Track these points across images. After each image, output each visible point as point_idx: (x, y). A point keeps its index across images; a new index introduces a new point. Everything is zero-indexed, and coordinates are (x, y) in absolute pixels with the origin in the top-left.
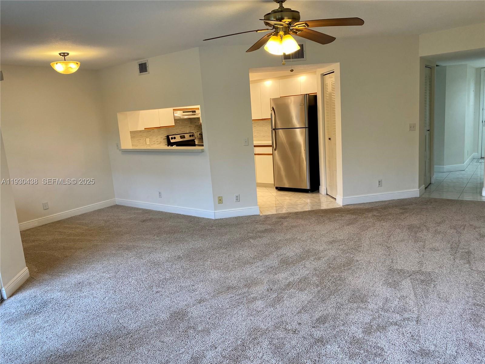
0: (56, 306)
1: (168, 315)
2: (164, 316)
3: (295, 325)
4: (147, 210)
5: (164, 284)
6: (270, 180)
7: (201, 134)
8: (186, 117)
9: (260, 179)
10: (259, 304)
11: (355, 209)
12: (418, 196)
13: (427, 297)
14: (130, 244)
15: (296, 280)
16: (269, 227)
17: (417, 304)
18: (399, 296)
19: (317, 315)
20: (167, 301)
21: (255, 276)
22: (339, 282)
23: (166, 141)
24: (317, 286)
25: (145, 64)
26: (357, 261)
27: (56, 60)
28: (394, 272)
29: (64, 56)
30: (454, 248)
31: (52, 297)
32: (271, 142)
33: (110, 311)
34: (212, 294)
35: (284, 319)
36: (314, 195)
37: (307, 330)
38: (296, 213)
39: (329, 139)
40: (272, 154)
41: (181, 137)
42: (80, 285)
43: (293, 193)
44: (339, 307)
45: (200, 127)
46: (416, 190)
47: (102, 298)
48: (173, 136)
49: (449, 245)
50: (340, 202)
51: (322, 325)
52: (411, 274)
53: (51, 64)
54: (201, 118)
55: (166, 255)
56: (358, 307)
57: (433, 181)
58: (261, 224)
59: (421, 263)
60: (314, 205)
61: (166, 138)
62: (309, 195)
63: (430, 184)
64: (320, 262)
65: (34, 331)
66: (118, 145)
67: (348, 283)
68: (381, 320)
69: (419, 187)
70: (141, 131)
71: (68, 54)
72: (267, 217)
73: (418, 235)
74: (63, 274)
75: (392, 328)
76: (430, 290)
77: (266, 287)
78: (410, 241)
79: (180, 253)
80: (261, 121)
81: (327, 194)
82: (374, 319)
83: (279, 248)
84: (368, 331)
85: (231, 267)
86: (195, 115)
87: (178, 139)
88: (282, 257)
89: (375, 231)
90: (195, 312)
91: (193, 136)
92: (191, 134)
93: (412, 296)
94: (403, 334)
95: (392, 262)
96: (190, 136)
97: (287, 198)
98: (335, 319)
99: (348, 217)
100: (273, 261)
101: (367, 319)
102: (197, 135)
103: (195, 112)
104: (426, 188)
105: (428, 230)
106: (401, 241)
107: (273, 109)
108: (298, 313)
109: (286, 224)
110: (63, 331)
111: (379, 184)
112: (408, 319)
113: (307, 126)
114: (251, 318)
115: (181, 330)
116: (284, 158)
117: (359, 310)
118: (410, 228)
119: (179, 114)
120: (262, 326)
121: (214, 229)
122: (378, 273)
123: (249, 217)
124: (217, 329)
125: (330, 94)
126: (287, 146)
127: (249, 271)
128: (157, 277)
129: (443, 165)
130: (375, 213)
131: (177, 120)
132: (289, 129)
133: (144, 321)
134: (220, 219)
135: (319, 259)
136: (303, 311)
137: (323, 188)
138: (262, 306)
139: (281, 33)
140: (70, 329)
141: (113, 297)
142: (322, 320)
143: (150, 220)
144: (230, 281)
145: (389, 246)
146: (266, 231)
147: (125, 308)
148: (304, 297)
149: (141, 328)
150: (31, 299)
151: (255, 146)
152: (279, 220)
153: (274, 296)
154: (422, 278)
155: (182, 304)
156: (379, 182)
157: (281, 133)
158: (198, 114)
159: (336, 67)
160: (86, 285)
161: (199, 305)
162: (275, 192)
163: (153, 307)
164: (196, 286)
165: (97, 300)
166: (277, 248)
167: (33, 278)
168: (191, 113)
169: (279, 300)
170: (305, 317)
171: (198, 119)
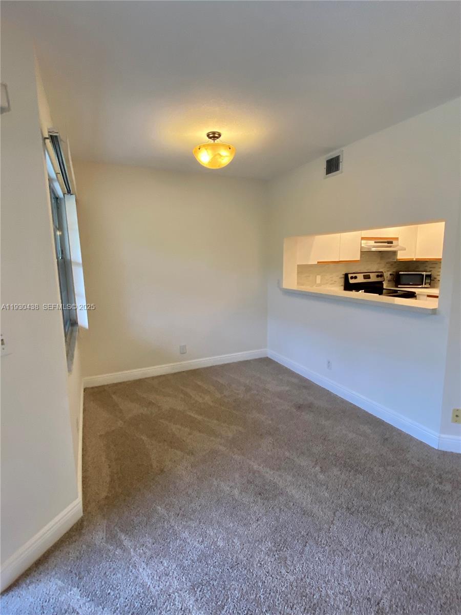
8: (377, 249)
23: (343, 280)
25: (337, 159)
29: (214, 138)
41: (365, 277)
45: (392, 265)
48: (354, 275)
53: (193, 151)
54: (399, 252)
61: (343, 276)
66: (279, 282)
70: (312, 266)
71: (220, 134)
86: (390, 247)
87: (360, 279)
91: (382, 276)
92: (379, 274)
96: (378, 276)
102: (387, 275)
103: (391, 243)
119: (368, 245)
131: (364, 253)
134: (452, 454)
158: (395, 247)
168: (386, 244)
171: (395, 252)
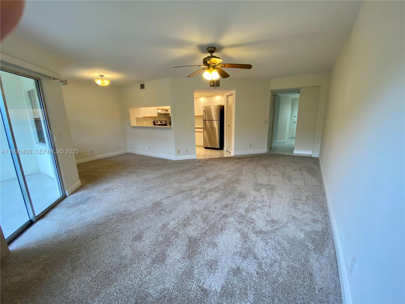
0: (94, 200)
1: (152, 204)
2: (150, 205)
3: (213, 209)
4: (143, 155)
5: (150, 189)
6: (202, 144)
7: (170, 122)
8: (163, 113)
9: (197, 143)
10: (196, 199)
11: (239, 157)
12: (267, 152)
13: (273, 196)
14: (134, 171)
15: (213, 188)
16: (201, 164)
17: (269, 199)
18: (260, 195)
19: (224, 203)
20: (151, 198)
21: (194, 186)
22: (233, 189)
23: (153, 123)
24: (223, 190)
25: (143, 84)
26: (241, 179)
27: (97, 78)
28: (257, 184)
29: (102, 76)
30: (283, 175)
31: (92, 195)
32: (203, 126)
33: (122, 202)
34: (174, 194)
35: (208, 205)
36: (221, 151)
37: (219, 211)
38: (214, 159)
39: (229, 126)
40: (203, 132)
41: (161, 122)
42: (107, 190)
43: (212, 150)
44: (233, 200)
45: (170, 118)
46: (266, 150)
47: (118, 196)
48: (157, 122)
49: (281, 173)
50: (232, 154)
51: (226, 209)
52: (265, 186)
53: (95, 80)
54: (170, 114)
55: (152, 176)
56: (242, 200)
57: (272, 147)
58: (197, 163)
59: (269, 181)
60: (221, 155)
61: (153, 122)
62: (219, 151)
63: (271, 147)
64: (224, 180)
65: (82, 212)
66: (129, 124)
67: (237, 189)
68: (253, 206)
69: (267, 148)
70: (141, 118)
71: (104, 76)
72: (200, 160)
73: (267, 168)
74: (99, 184)
75: (258, 210)
76: (274, 193)
77: (199, 191)
78: (264, 171)
79: (159, 175)
80: (198, 117)
81: (227, 151)
82: (250, 206)
83: (206, 173)
84: (247, 211)
85: (183, 182)
86: (167, 112)
87: (159, 123)
88: (207, 177)
89: (248, 167)
90: (165, 202)
91: (166, 122)
93: (266, 195)
94: (263, 212)
95: (257, 180)
96: (165, 122)
97: (209, 152)
98: (232, 205)
99: (237, 160)
100: (203, 179)
101: (247, 206)
102: (168, 122)
103: (167, 111)
104: (270, 149)
105: (271, 167)
106: (260, 171)
107: (204, 111)
108: (215, 203)
109: (209, 163)
110: (97, 212)
111: (250, 147)
112: (265, 206)
113: (219, 120)
114: (193, 205)
115: (158, 211)
116: (208, 134)
117: (243, 201)
118: (264, 166)
119: (160, 111)
120: (198, 209)
121: (175, 165)
122: (250, 185)
123: (192, 159)
124: (176, 210)
125: (230, 106)
126: (210, 128)
127: (192, 184)
128: (147, 186)
129: (277, 140)
130: (248, 159)
131: (159, 114)
132: (211, 120)
133: (139, 207)
134: (178, 160)
135: (224, 178)
136: (217, 202)
137: (225, 148)
138: (198, 200)
139: (211, 68)
140: (100, 211)
141: (124, 195)
142: (226, 206)
143: (145, 160)
144: (182, 188)
145: (255, 173)
146: (200, 166)
147: (130, 201)
148: (217, 195)
149: (137, 210)
150: (81, 196)
151: (196, 128)
152: (206, 161)
153: (203, 195)
154: (270, 187)
155: (159, 199)
156: (250, 146)
157: (207, 122)
158: (169, 112)
159: (234, 92)
160: (110, 190)
161: (167, 199)
162: (204, 149)
163: (144, 200)
164: (166, 190)
165: (115, 197)
166: (205, 174)
167: (83, 186)
168: (166, 111)
169: (206, 197)
170: (218, 205)
171: (169, 114)
